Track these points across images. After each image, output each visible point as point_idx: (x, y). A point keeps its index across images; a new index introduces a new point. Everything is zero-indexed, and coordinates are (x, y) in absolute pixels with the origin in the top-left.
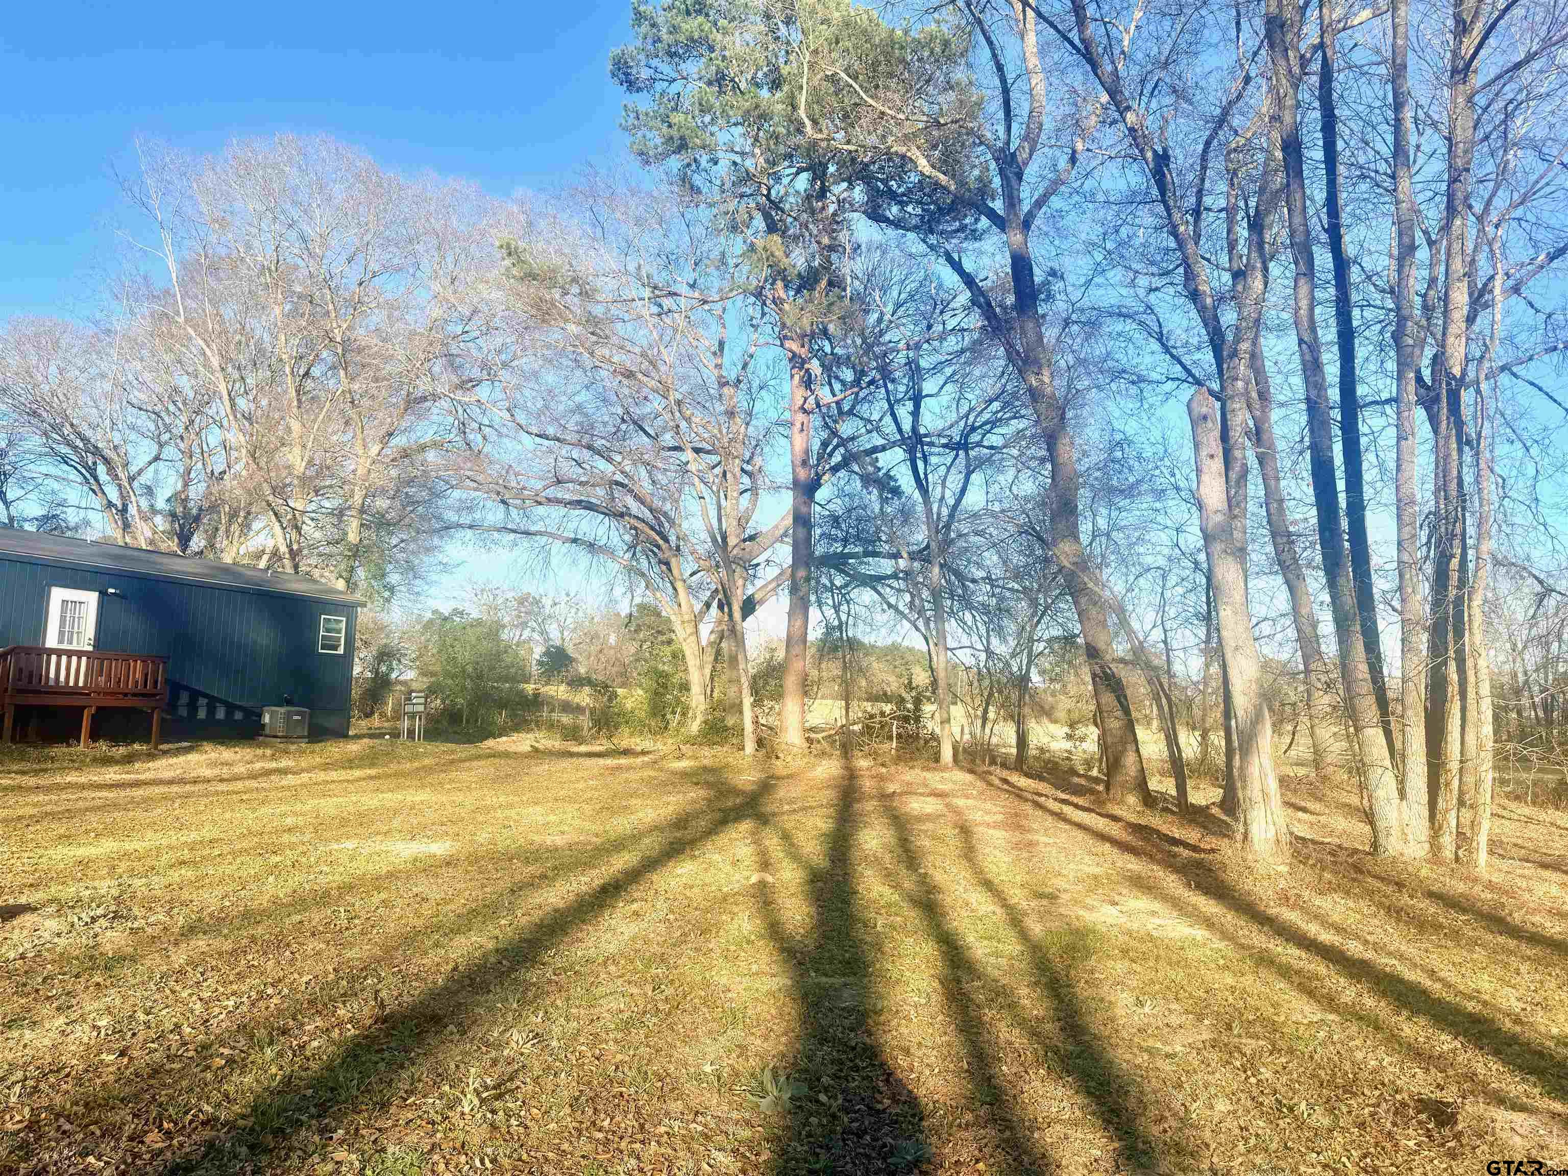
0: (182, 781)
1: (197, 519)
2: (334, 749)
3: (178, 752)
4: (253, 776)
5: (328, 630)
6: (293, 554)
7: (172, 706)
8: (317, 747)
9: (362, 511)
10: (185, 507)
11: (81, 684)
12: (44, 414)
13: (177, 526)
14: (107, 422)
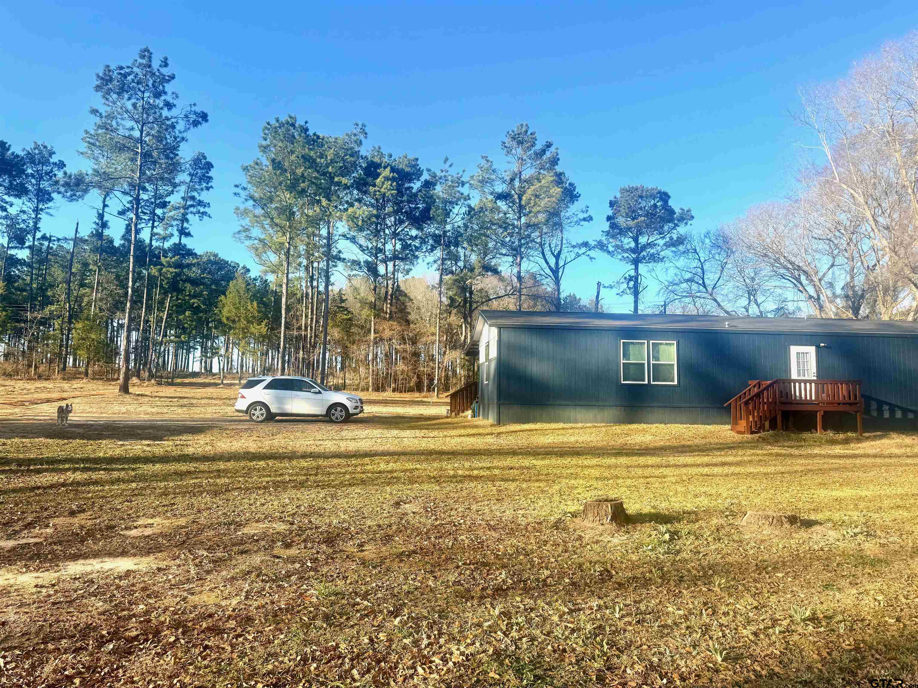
0: (881, 456)
1: (862, 297)
3: (875, 438)
7: (867, 411)
10: (854, 291)
11: (813, 398)
12: (770, 254)
13: (850, 303)
14: (803, 251)
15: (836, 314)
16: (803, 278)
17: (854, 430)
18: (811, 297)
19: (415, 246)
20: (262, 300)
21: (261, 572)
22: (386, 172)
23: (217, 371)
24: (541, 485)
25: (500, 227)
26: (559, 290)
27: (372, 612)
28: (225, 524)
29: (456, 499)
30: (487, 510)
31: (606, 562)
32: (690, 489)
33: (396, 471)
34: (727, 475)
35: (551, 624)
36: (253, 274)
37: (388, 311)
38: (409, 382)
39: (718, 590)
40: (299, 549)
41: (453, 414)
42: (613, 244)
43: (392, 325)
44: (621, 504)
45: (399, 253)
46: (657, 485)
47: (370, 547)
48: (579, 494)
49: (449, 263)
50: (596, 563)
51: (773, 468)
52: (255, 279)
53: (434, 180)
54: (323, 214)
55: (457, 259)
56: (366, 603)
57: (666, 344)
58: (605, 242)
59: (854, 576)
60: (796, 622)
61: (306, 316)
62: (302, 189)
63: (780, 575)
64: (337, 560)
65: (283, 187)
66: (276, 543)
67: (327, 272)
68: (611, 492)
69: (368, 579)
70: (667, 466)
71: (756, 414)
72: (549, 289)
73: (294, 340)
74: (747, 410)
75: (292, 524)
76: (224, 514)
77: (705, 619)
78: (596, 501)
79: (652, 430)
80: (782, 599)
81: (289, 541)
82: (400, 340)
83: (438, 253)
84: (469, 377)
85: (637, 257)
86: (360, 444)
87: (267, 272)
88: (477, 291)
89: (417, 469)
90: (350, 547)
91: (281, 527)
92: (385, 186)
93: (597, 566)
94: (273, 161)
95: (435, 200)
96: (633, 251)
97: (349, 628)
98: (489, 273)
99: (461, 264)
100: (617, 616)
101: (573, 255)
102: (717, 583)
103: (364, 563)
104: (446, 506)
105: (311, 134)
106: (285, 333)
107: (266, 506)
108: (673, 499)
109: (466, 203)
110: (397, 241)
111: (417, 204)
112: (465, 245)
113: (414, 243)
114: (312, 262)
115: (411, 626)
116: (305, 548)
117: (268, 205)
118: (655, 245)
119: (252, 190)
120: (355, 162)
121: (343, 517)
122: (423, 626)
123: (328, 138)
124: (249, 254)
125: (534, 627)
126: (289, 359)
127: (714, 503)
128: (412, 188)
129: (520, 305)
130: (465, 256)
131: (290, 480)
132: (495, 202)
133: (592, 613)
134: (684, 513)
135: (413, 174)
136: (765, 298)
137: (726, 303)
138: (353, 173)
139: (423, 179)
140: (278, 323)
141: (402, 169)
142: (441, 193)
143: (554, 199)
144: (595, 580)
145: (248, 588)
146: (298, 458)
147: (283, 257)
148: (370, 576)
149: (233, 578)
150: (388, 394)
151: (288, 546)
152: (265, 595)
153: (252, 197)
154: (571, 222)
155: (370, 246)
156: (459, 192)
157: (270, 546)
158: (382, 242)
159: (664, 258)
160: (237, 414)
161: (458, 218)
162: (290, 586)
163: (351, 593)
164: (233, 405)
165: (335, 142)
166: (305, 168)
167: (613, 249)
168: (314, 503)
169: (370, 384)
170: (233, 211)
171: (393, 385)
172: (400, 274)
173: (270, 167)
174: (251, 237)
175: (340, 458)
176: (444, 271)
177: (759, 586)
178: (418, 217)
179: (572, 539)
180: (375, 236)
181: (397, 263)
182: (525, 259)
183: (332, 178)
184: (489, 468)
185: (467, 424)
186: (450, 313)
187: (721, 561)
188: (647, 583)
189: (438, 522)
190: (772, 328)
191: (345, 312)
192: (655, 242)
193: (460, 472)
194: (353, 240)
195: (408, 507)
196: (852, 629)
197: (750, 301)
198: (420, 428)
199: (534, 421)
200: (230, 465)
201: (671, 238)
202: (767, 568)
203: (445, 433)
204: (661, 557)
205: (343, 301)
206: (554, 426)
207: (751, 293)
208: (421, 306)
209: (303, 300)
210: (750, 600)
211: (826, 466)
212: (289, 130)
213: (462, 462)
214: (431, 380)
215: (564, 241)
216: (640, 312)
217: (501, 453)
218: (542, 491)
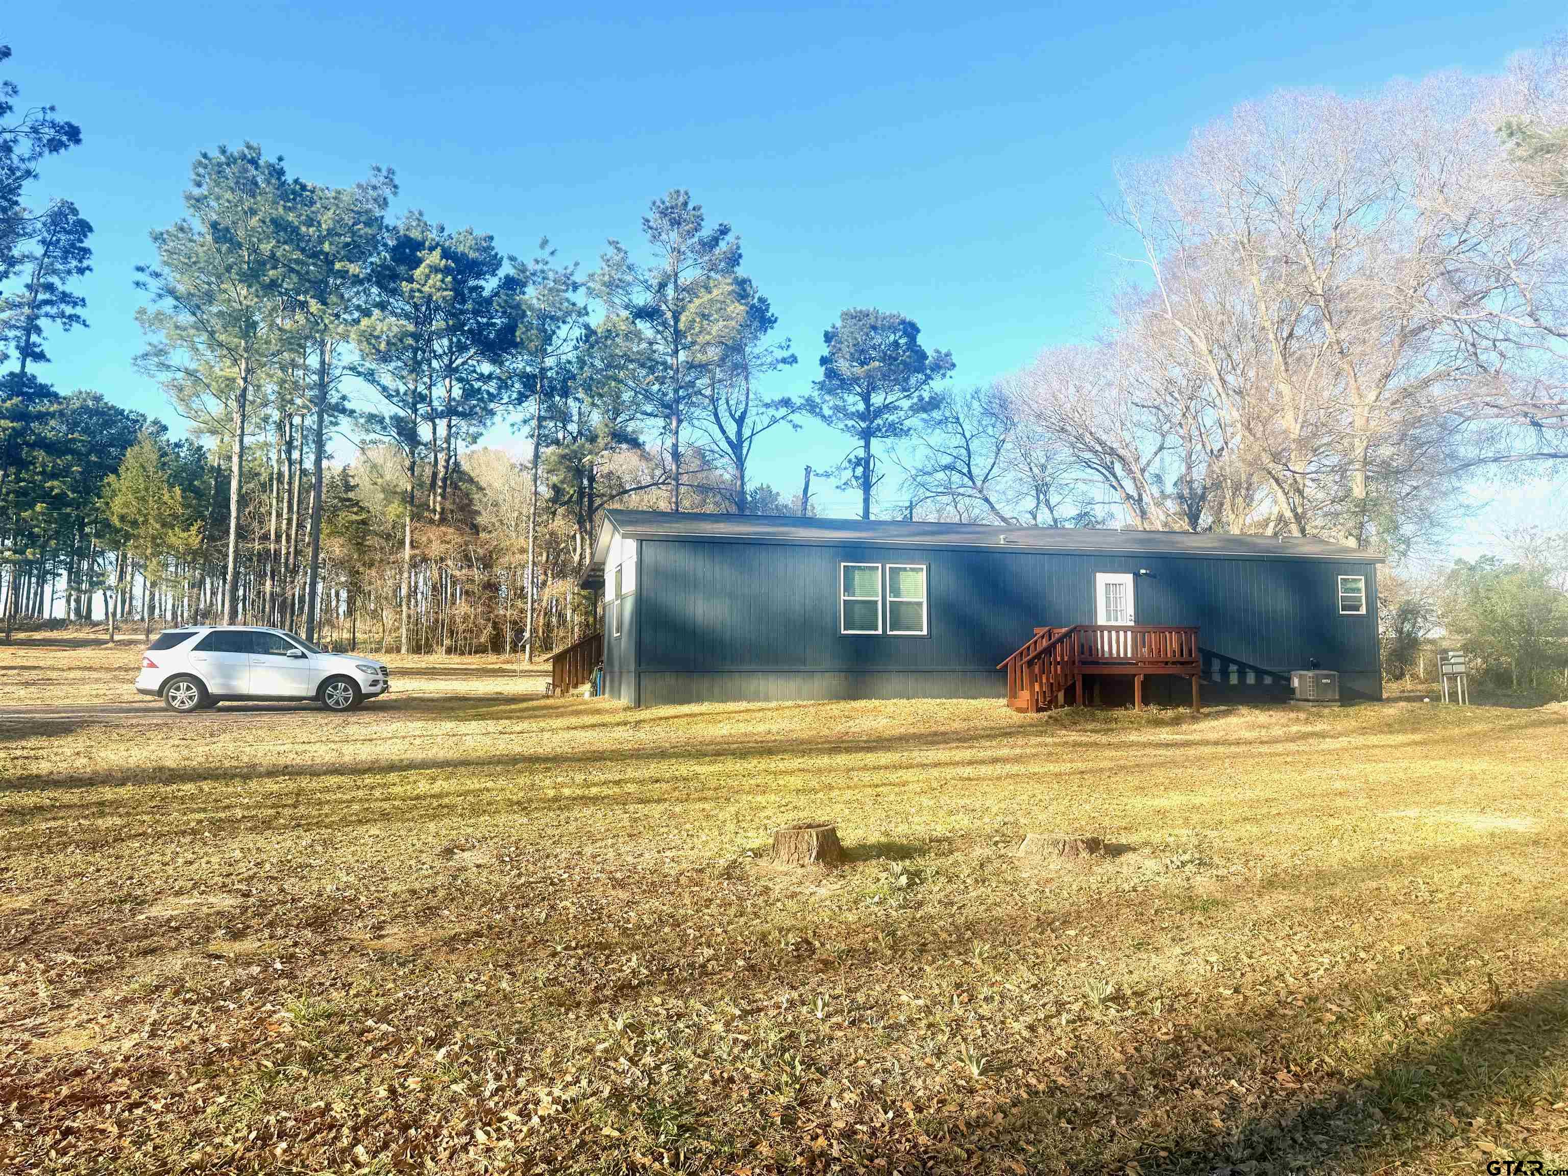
0: (1225, 743)
1: (1203, 497)
2: (1369, 713)
3: (1218, 715)
4: (1293, 739)
5: (1346, 591)
6: (1298, 518)
7: (1207, 673)
8: (1352, 710)
9: (1366, 463)
10: (1191, 488)
11: (1129, 655)
12: (1069, 428)
13: (1186, 506)
14: (1118, 424)
15: (1166, 524)
16: (1118, 467)
17: (1188, 703)
18: (1129, 496)
19: (488, 393)
20: (191, 484)
21: (183, 986)
22: (434, 258)
23: (103, 617)
24: (707, 806)
25: (643, 366)
26: (742, 477)
27: (398, 1043)
28: (112, 902)
29: (557, 838)
30: (611, 854)
31: (806, 928)
32: (942, 802)
33: (448, 794)
34: (999, 778)
35: (711, 1038)
36: (172, 436)
37: (438, 509)
38: (477, 637)
39: (979, 962)
40: (260, 940)
41: (558, 690)
42: (831, 404)
43: (445, 534)
44: (833, 830)
45: (459, 403)
46: (892, 797)
47: (396, 930)
48: (769, 818)
49: (552, 424)
50: (789, 930)
51: (1069, 765)
52: (177, 445)
53: (521, 277)
54: (311, 329)
55: (564, 418)
56: (384, 1027)
57: (912, 570)
58: (818, 400)
59: (1178, 927)
60: (1091, 1005)
61: (279, 515)
62: (272, 281)
63: (1072, 933)
64: (332, 956)
65: (234, 276)
66: (213, 932)
67: (319, 434)
68: (819, 812)
69: (391, 985)
70: (909, 767)
71: (1044, 681)
72: (727, 477)
73: (255, 559)
74: (1031, 673)
75: (246, 895)
76: (110, 883)
77: (958, 1010)
78: (794, 828)
79: (887, 710)
80: (1074, 970)
81: (240, 926)
82: (461, 561)
83: (532, 406)
84: (587, 625)
85: (869, 427)
86: (382, 748)
87: (202, 432)
88: (602, 476)
89: (488, 790)
90: (358, 932)
91: (226, 902)
92: (430, 282)
93: (790, 936)
94: (214, 226)
95: (524, 312)
96: (862, 417)
97: (351, 1073)
98: (624, 446)
99: (573, 427)
100: (820, 1015)
101: (766, 420)
102: (977, 951)
103: (382, 958)
104: (538, 850)
105: (290, 181)
106: (236, 546)
107: (196, 866)
108: (916, 819)
109: (581, 320)
110: (454, 383)
111: (492, 318)
112: (581, 395)
113: (485, 387)
114: (290, 415)
115: (467, 1061)
116: (271, 938)
117: (204, 307)
118: (896, 408)
119: (172, 277)
120: (374, 236)
121: (345, 879)
122: (487, 1059)
123: (322, 190)
124: (164, 396)
125: (681, 1045)
126: (244, 595)
127: (978, 823)
128: (483, 288)
129: (677, 503)
130: (580, 414)
131: (244, 817)
132: (633, 322)
133: (780, 1014)
134: (931, 841)
135: (484, 263)
136: (1061, 497)
137: (1002, 505)
138: (371, 255)
139: (502, 273)
140: (223, 528)
141: (463, 254)
142: (535, 301)
143: (733, 323)
144: (786, 958)
145: (157, 1017)
146: (260, 776)
147: (233, 405)
148: (395, 980)
149: (126, 1001)
150: (438, 658)
151: (236, 935)
152: (189, 1028)
153: (172, 292)
154: (762, 365)
155: (402, 389)
156: (567, 300)
157: (202, 937)
158: (425, 384)
159: (909, 429)
160: (141, 697)
161: (567, 347)
162: (240, 1007)
163: (358, 1012)
164: (132, 681)
165: (335, 198)
166: (278, 242)
167: (830, 412)
168: (289, 857)
169: (404, 640)
170: (135, 315)
171: (447, 642)
172: (459, 441)
173: (209, 238)
174: (168, 367)
175: (342, 774)
176: (541, 440)
177: (1040, 952)
178: (494, 340)
179: (752, 893)
180: (412, 372)
181: (453, 423)
182: (685, 424)
183: (329, 262)
184: (617, 783)
185: (582, 707)
186: (554, 513)
187: (984, 915)
188: (868, 957)
189: (523, 880)
190: (1071, 546)
191: (355, 509)
192: (897, 404)
193: (566, 792)
194: (370, 377)
195: (468, 858)
196: (1172, 1009)
197: (1038, 503)
198: (496, 717)
199: (699, 699)
200: (125, 792)
201: (921, 399)
202: (1053, 922)
203: (542, 724)
204: (894, 913)
205: (349, 488)
206: (731, 706)
207: (1041, 489)
208: (501, 502)
209: (272, 485)
210: (1027, 975)
211: (1145, 760)
212: (246, 171)
213: (571, 774)
214: (519, 632)
215: (751, 396)
216: (872, 518)
217: (639, 755)
218: (708, 816)
